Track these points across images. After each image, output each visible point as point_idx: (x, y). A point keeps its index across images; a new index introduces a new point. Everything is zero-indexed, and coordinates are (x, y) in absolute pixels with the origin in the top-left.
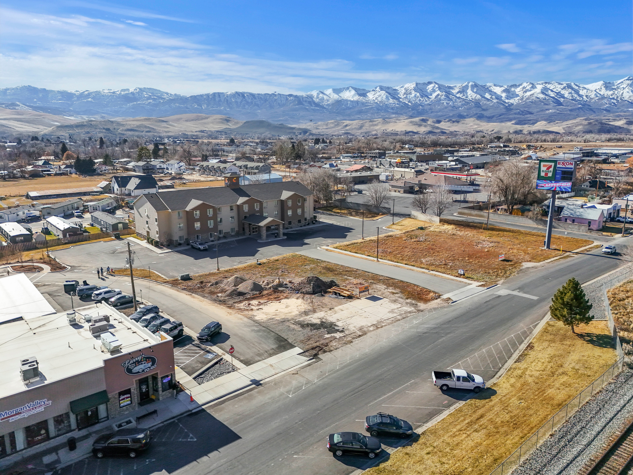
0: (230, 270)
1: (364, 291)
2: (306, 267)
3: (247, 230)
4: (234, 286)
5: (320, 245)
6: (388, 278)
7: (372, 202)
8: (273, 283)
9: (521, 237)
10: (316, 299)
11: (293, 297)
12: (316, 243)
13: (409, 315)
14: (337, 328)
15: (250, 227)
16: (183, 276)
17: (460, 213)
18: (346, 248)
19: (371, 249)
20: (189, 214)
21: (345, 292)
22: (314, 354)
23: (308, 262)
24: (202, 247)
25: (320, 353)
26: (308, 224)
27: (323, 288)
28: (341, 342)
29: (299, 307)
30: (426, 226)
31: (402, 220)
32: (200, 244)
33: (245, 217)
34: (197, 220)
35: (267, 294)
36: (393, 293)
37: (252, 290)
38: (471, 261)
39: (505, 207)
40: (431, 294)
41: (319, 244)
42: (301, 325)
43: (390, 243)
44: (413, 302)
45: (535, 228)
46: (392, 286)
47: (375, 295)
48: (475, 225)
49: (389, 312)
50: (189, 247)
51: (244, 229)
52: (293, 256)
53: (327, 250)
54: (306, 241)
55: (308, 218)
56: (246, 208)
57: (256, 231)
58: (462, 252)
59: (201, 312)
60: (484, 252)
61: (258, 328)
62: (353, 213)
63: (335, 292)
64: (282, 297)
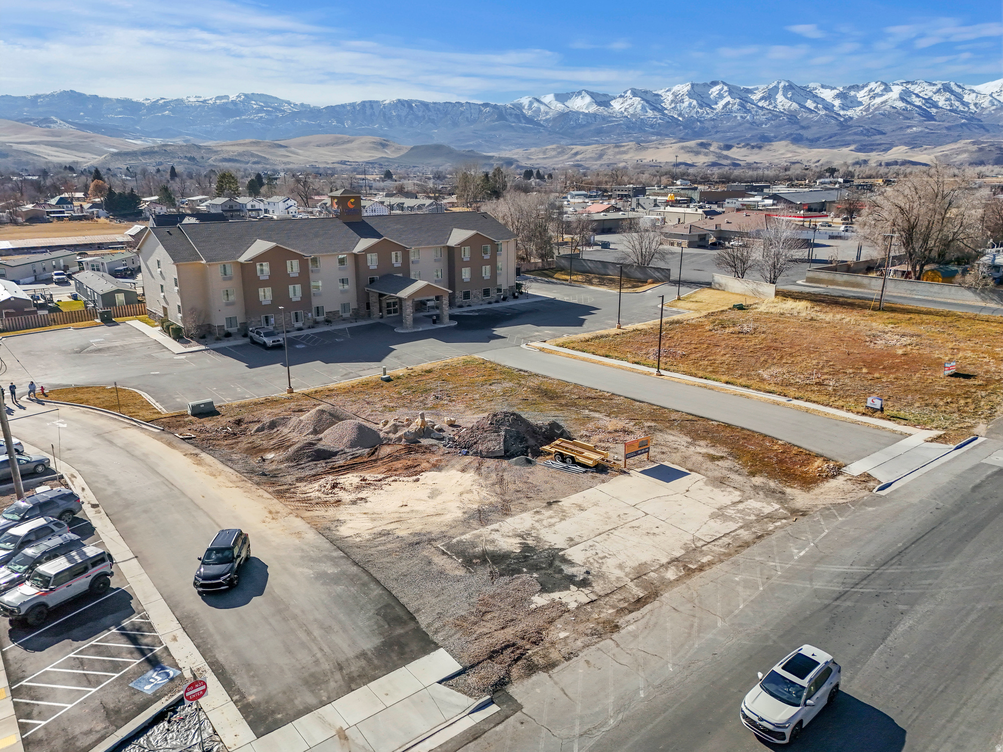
0: (316, 392)
1: (636, 454)
2: (493, 387)
3: (375, 309)
4: (312, 433)
5: (527, 340)
6: (690, 417)
7: (633, 259)
8: (408, 425)
9: (961, 324)
10: (512, 469)
11: (453, 466)
12: (519, 335)
13: (771, 527)
14: (568, 570)
15: (380, 301)
16: (199, 405)
17: (810, 280)
18: (584, 346)
19: (640, 349)
20: (247, 269)
21: (587, 453)
22: (495, 678)
23: (498, 377)
24: (269, 341)
25: (515, 672)
26: (504, 299)
27: (532, 442)
28: (581, 628)
29: (465, 496)
30: (748, 303)
31: (695, 293)
32: (267, 335)
33: (372, 281)
34: (265, 284)
35: (389, 455)
36: (713, 458)
37: (352, 446)
38: (877, 375)
39: (904, 268)
40: (818, 462)
41: (524, 338)
42: (464, 557)
43: (680, 335)
44: (772, 484)
45: (982, 309)
46: (704, 438)
47: (666, 463)
48: (850, 301)
49: (713, 516)
50: (247, 340)
51: (368, 306)
52: (466, 363)
53: (542, 350)
54: (498, 331)
55: (504, 287)
56: (373, 261)
57: (395, 311)
58: (846, 356)
59: (198, 507)
60: (895, 356)
61: (336, 565)
62: (595, 281)
63: (561, 454)
64: (425, 465)
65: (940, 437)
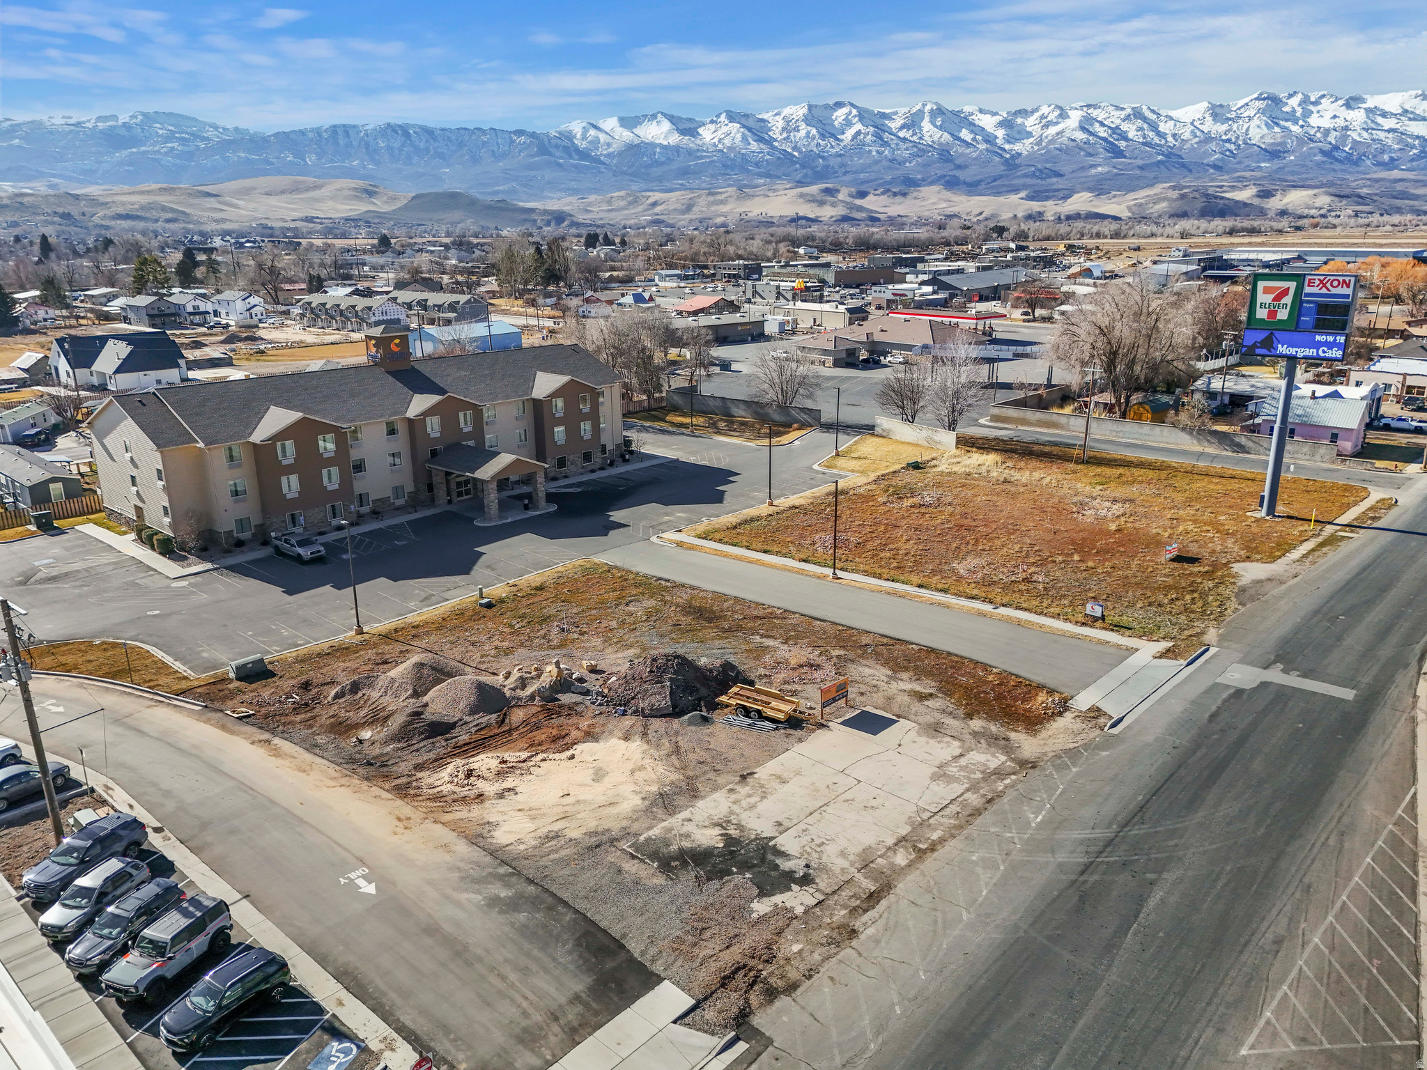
0: (396, 630)
1: (834, 700)
2: (631, 608)
3: (441, 492)
4: (412, 696)
5: (658, 528)
6: (885, 640)
7: (771, 395)
8: (539, 676)
9: (1179, 482)
10: (685, 730)
11: (611, 733)
12: (644, 523)
13: (1000, 786)
14: (785, 865)
15: (448, 482)
16: (244, 665)
17: (996, 418)
18: (733, 534)
19: (802, 536)
20: (263, 455)
21: (774, 704)
22: (735, 1010)
23: (634, 592)
24: (305, 553)
26: (611, 464)
27: (703, 691)
28: (815, 937)
29: (637, 774)
30: (924, 459)
31: (856, 443)
32: (301, 544)
33: (434, 453)
34: (289, 470)
35: (525, 723)
36: (922, 697)
37: (473, 712)
38: (1090, 564)
39: (1107, 397)
40: (1042, 697)
41: (653, 527)
42: (659, 860)
43: (848, 512)
44: (994, 728)
45: (1200, 455)
46: (906, 669)
47: (869, 709)
48: (1047, 449)
49: (935, 777)
50: (268, 551)
51: (430, 488)
52: (588, 572)
53: (680, 544)
54: (617, 516)
55: (610, 447)
56: (434, 426)
57: (468, 492)
58: (1051, 536)
59: (301, 820)
60: (1108, 533)
61: (508, 885)
62: (722, 425)
63: (744, 707)
64: (575, 733)
65: (1168, 650)
